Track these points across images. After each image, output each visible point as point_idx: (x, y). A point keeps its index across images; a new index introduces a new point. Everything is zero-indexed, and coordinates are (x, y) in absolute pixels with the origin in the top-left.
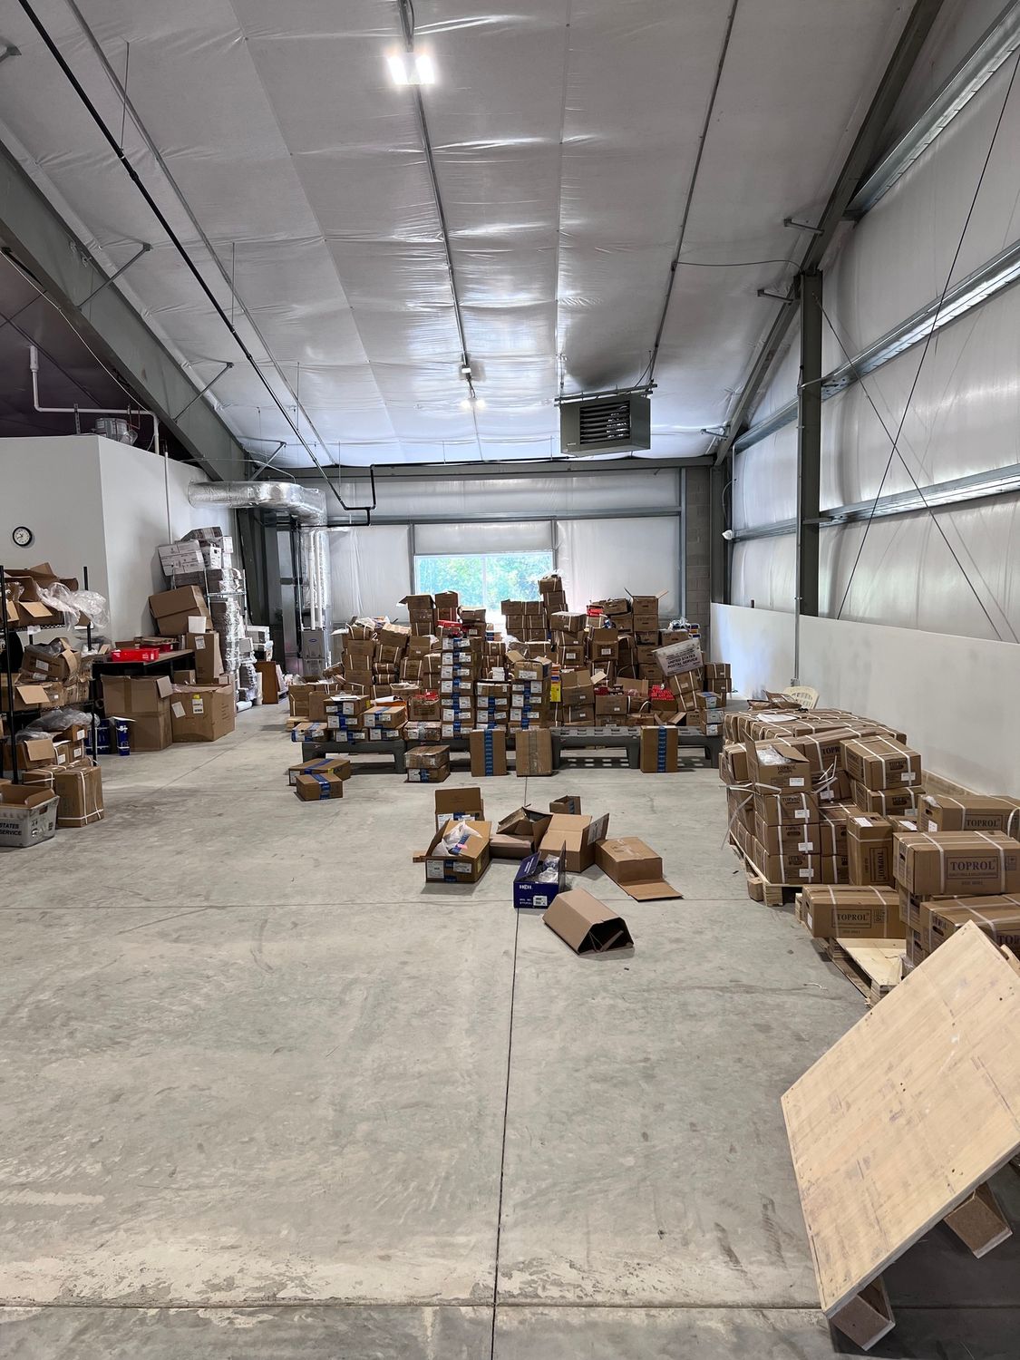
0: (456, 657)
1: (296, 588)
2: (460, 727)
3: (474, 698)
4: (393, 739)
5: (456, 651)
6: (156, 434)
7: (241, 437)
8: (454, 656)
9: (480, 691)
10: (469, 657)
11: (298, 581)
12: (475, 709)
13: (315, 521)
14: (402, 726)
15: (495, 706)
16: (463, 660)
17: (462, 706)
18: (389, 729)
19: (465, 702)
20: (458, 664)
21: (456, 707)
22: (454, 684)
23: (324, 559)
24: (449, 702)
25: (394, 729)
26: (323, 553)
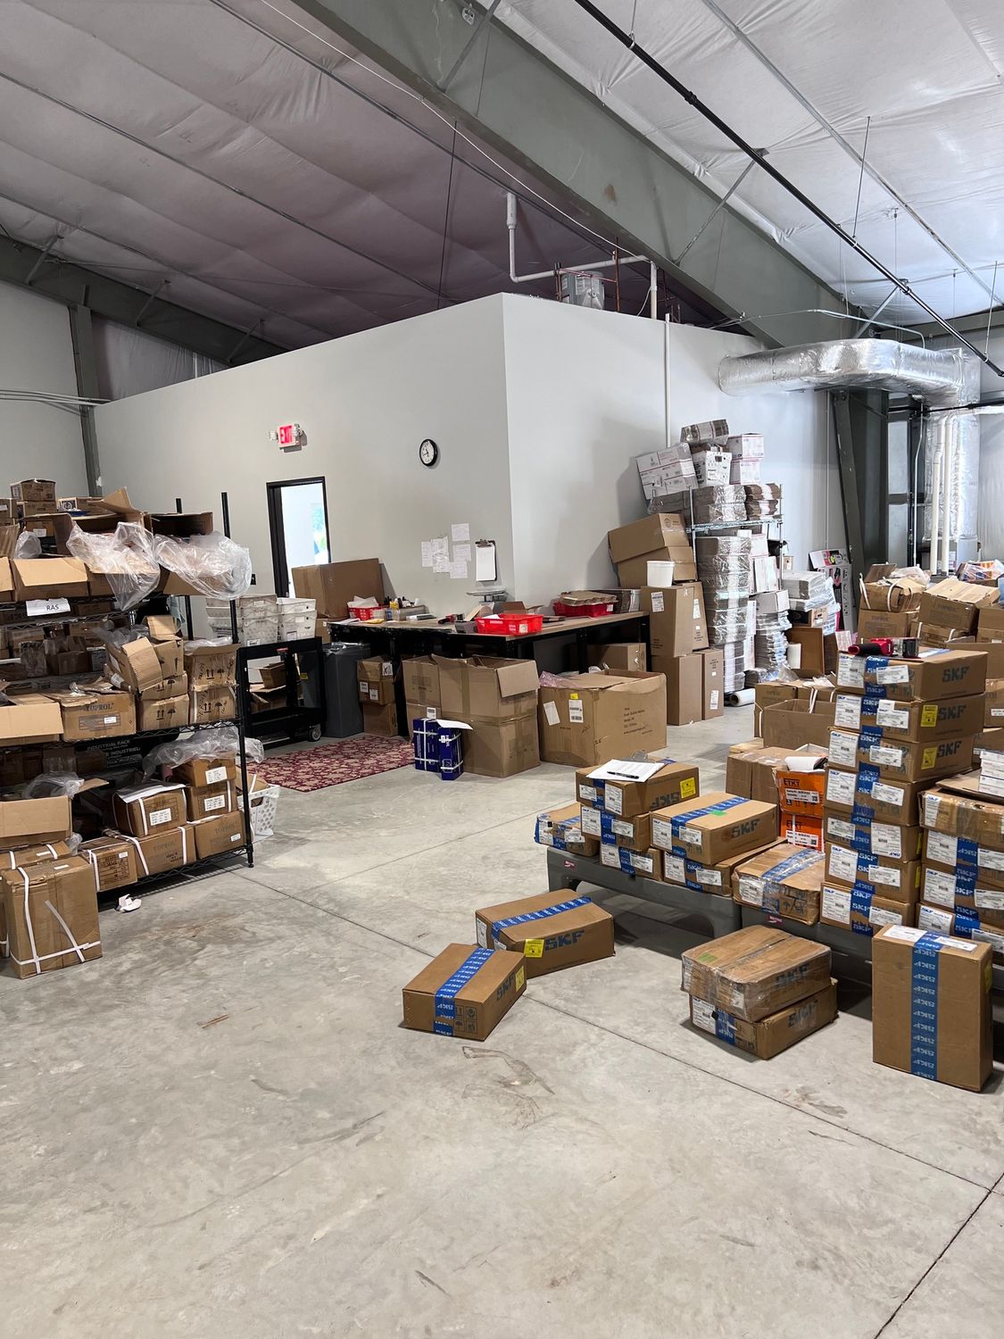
0: (868, 710)
1: (911, 509)
2: (868, 903)
3: (916, 832)
4: (706, 890)
5: (871, 693)
6: (654, 288)
7: (835, 282)
8: (864, 708)
9: (930, 817)
10: (905, 716)
11: (918, 497)
12: (916, 860)
13: (952, 400)
14: (730, 862)
15: (976, 869)
16: (887, 723)
17: (877, 847)
18: (702, 866)
19: (887, 840)
20: (871, 732)
21: (861, 845)
22: (859, 784)
23: (962, 461)
24: (846, 830)
25: (712, 867)
26: (961, 451)
